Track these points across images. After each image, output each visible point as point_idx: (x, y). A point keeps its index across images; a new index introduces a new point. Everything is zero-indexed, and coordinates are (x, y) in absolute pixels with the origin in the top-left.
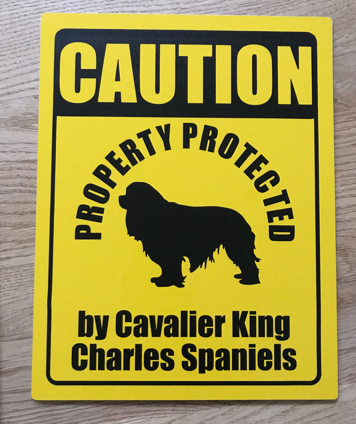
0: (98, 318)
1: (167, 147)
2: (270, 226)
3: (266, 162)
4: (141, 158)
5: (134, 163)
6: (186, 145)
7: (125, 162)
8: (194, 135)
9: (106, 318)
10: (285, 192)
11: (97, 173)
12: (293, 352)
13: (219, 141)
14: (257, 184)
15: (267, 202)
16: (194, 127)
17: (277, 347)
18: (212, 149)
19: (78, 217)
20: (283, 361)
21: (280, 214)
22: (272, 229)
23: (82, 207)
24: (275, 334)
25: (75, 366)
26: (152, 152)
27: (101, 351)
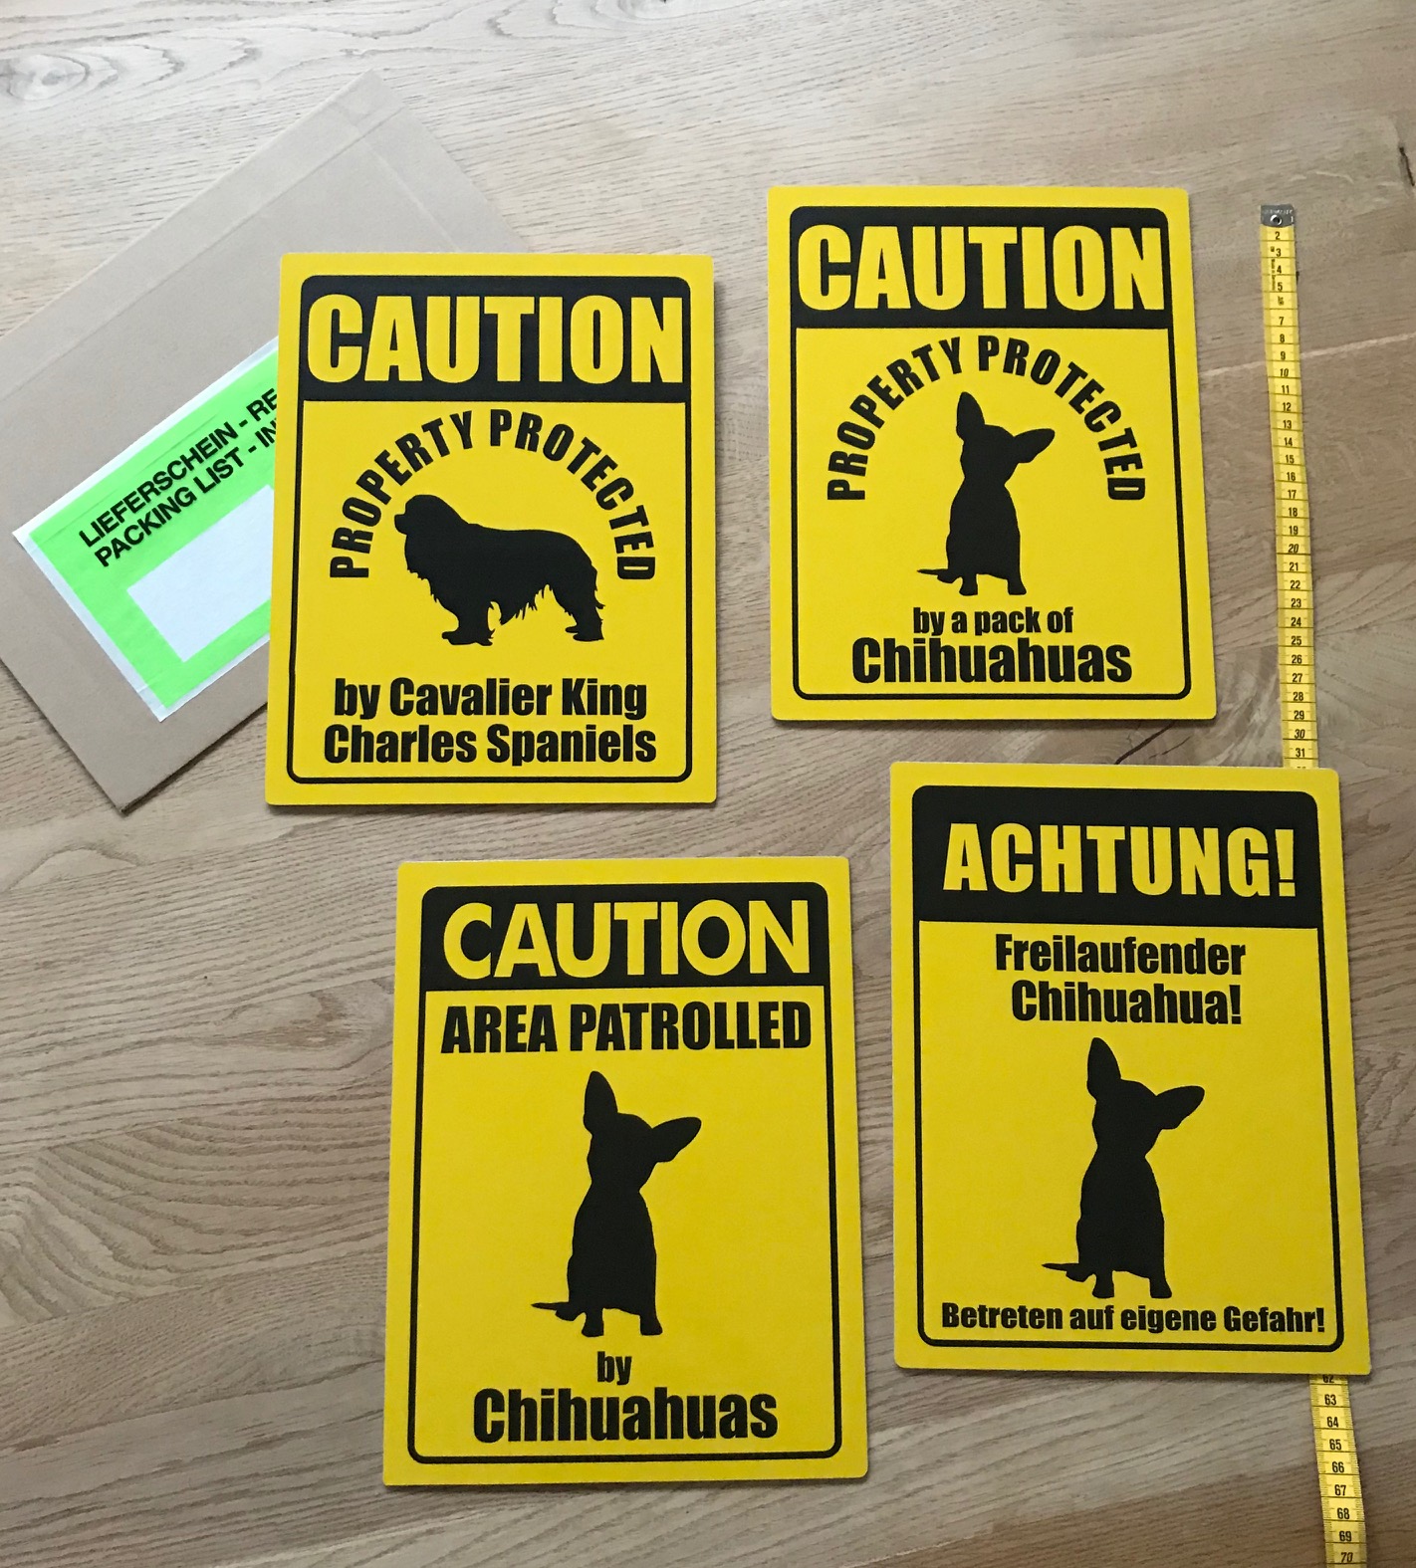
0: (363, 688)
1: (467, 444)
2: (619, 559)
3: (613, 466)
4: (428, 460)
5: (417, 467)
6: (495, 441)
7: (404, 466)
8: (507, 426)
9: (376, 689)
10: (641, 509)
11: (362, 482)
12: (652, 737)
13: (543, 435)
14: (600, 498)
15: (615, 524)
16: (507, 415)
17: (628, 729)
18: (533, 447)
19: (334, 545)
20: (636, 748)
21: (635, 540)
22: (622, 562)
23: (340, 532)
24: (624, 710)
25: (329, 756)
26: (444, 450)
27: (369, 736)
